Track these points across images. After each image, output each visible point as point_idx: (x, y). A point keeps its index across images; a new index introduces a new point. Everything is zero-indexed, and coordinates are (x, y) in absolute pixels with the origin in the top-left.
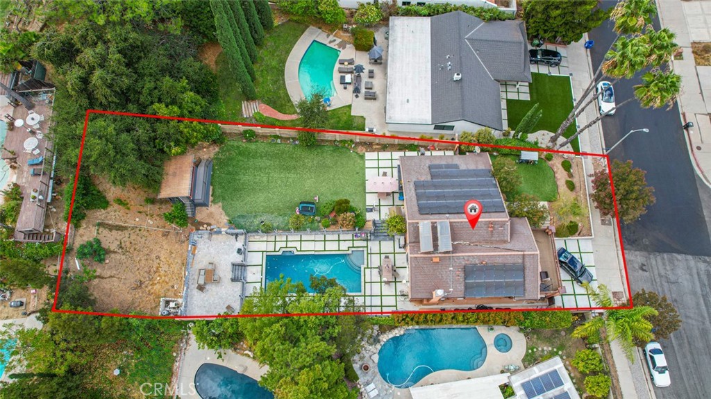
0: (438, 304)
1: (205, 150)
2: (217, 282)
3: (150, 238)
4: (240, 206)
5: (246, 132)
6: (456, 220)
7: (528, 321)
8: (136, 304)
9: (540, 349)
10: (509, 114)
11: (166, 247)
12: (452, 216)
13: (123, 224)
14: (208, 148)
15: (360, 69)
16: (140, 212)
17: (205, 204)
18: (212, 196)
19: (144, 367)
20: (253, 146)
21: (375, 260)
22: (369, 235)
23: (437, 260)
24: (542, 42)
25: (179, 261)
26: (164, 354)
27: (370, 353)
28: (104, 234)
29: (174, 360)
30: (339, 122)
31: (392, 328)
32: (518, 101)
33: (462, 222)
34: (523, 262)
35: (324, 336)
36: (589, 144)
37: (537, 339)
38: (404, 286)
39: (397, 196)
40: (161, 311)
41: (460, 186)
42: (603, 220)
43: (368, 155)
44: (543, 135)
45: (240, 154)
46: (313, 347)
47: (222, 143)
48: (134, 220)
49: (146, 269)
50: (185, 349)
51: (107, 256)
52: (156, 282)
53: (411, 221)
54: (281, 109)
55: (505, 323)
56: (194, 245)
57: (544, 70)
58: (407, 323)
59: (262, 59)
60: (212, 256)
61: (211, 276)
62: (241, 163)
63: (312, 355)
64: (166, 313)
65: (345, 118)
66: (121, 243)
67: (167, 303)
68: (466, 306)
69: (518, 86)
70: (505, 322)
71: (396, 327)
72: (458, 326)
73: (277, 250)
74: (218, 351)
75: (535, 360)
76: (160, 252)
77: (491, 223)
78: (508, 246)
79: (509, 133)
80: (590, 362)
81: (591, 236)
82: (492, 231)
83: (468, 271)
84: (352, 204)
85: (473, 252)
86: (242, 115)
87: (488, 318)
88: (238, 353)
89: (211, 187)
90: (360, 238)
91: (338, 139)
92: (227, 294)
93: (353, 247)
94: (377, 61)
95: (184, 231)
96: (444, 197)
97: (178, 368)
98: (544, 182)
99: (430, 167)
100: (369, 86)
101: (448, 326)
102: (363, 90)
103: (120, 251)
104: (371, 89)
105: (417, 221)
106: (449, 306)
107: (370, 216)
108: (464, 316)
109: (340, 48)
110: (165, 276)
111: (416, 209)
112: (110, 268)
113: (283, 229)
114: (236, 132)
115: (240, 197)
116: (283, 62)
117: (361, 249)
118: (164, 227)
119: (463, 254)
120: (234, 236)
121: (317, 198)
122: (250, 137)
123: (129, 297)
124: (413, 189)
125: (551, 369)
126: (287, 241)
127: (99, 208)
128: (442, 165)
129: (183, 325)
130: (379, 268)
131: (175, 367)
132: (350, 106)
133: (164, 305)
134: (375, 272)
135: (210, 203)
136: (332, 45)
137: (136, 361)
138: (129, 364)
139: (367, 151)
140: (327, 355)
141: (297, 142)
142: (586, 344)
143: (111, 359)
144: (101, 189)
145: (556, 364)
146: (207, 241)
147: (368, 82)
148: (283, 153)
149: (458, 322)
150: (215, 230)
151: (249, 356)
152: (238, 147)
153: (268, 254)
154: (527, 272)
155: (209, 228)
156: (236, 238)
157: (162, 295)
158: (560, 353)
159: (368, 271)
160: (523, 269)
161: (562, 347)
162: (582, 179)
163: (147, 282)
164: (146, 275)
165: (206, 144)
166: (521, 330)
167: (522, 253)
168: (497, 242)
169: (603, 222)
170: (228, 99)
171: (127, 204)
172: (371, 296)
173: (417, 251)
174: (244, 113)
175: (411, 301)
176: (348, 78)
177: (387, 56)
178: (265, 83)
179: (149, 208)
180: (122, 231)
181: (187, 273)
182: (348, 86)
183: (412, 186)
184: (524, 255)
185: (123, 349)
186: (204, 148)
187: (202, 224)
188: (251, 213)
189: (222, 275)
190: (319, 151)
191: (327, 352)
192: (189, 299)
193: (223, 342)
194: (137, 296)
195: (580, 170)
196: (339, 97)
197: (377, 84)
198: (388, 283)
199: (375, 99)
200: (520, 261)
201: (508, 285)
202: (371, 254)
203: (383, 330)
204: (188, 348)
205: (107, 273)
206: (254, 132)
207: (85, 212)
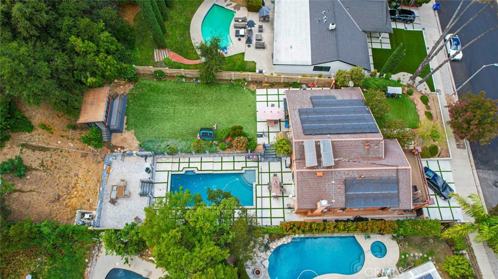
0: (320, 216)
1: (122, 87)
2: (128, 196)
3: (70, 159)
4: (149, 133)
5: (156, 72)
6: (336, 140)
7: (402, 229)
8: (53, 216)
9: (412, 255)
10: (374, 59)
11: (84, 166)
12: (333, 136)
13: (46, 146)
14: (124, 85)
15: (251, 24)
16: (62, 136)
17: (119, 131)
18: (126, 124)
19: (57, 273)
20: (162, 84)
21: (265, 178)
22: (260, 157)
23: (321, 174)
24: (398, 4)
25: (95, 179)
26: (77, 260)
27: (262, 259)
28: (27, 154)
29: (86, 266)
30: (234, 65)
31: (281, 236)
32: (381, 50)
33: (341, 141)
34: (397, 176)
35: (218, 242)
36: (442, 83)
37: (409, 246)
38: (291, 199)
39: (283, 124)
40: (77, 221)
41: (338, 112)
42: (458, 144)
43: (259, 91)
44: (404, 75)
45: (151, 90)
46: (206, 252)
47: (136, 81)
48: (56, 143)
49: (65, 184)
50: (97, 255)
51: (29, 172)
52: (73, 196)
53: (296, 141)
54: (186, 56)
55: (381, 232)
56: (109, 165)
57: (401, 26)
58: (295, 232)
59: (172, 18)
60: (125, 174)
61: (122, 191)
62: (151, 98)
63: (206, 259)
64: (81, 223)
65: (239, 63)
66: (43, 162)
67: (83, 214)
68: (345, 218)
69: (380, 38)
70: (381, 230)
71: (284, 236)
72: (339, 235)
73: (181, 169)
74: (125, 257)
75: (408, 265)
76: (78, 170)
77: (367, 142)
78: (383, 162)
79: (376, 74)
80: (459, 266)
81: (450, 157)
82: (368, 149)
83: (348, 184)
84: (244, 131)
85: (352, 167)
86: (154, 60)
87: (366, 227)
88: (144, 259)
89: (126, 117)
90: (252, 160)
91: (233, 79)
92: (135, 207)
93: (246, 167)
94: (266, 19)
95: (101, 153)
96: (325, 121)
97: (90, 272)
98: (407, 113)
99: (311, 98)
100: (259, 38)
101: (330, 235)
102: (254, 41)
103: (42, 168)
104: (261, 40)
105: (302, 140)
106: (330, 217)
107: (260, 141)
108: (344, 225)
109: (235, 9)
110: (82, 191)
111: (301, 130)
112: (31, 183)
113: (186, 152)
114: (148, 73)
115: (150, 125)
116: (189, 20)
117: (253, 169)
118: (84, 149)
119: (344, 169)
120: (144, 158)
121: (215, 126)
122: (160, 76)
123: (47, 209)
124: (298, 115)
125: (425, 273)
126: (189, 162)
127: (23, 131)
128: (321, 96)
129: (96, 233)
130: (269, 185)
131: (86, 272)
132: (243, 54)
133: (80, 216)
134: (265, 188)
135: (124, 130)
136: (229, 8)
137: (49, 267)
138: (42, 270)
139: (257, 88)
140: (220, 260)
141: (199, 81)
142: (453, 251)
143: (24, 265)
144: (27, 115)
145: (430, 269)
146: (121, 161)
147: (258, 35)
148: (187, 90)
149: (339, 230)
150: (128, 152)
151: (153, 262)
152: (150, 85)
153: (173, 173)
154: (401, 184)
155: (122, 151)
156: (146, 159)
157: (78, 208)
158: (430, 258)
159: (259, 187)
160: (397, 182)
161: (431, 253)
162: (438, 111)
163: (65, 196)
164: (64, 190)
165: (123, 82)
166: (394, 238)
167: (396, 168)
168: (373, 158)
169: (458, 146)
170: (143, 47)
171: (51, 129)
172: (262, 209)
173: (303, 167)
174: (156, 58)
175: (297, 213)
176: (242, 32)
177: (273, 16)
178: (173, 35)
179: (71, 133)
180: (45, 151)
181: (101, 188)
182: (242, 38)
183: (297, 113)
184: (397, 170)
185: (37, 256)
186: (120, 85)
187: (116, 147)
188: (159, 138)
189: (132, 191)
190: (218, 88)
191: (220, 257)
192: (102, 212)
193: (129, 249)
194: (55, 208)
195: (436, 104)
196: (234, 46)
197: (266, 37)
198: (276, 197)
199: (264, 48)
200: (394, 175)
201: (384, 197)
202: (261, 173)
203: (272, 238)
204: (99, 254)
205: (28, 187)
206: (163, 72)
207: (11, 134)
